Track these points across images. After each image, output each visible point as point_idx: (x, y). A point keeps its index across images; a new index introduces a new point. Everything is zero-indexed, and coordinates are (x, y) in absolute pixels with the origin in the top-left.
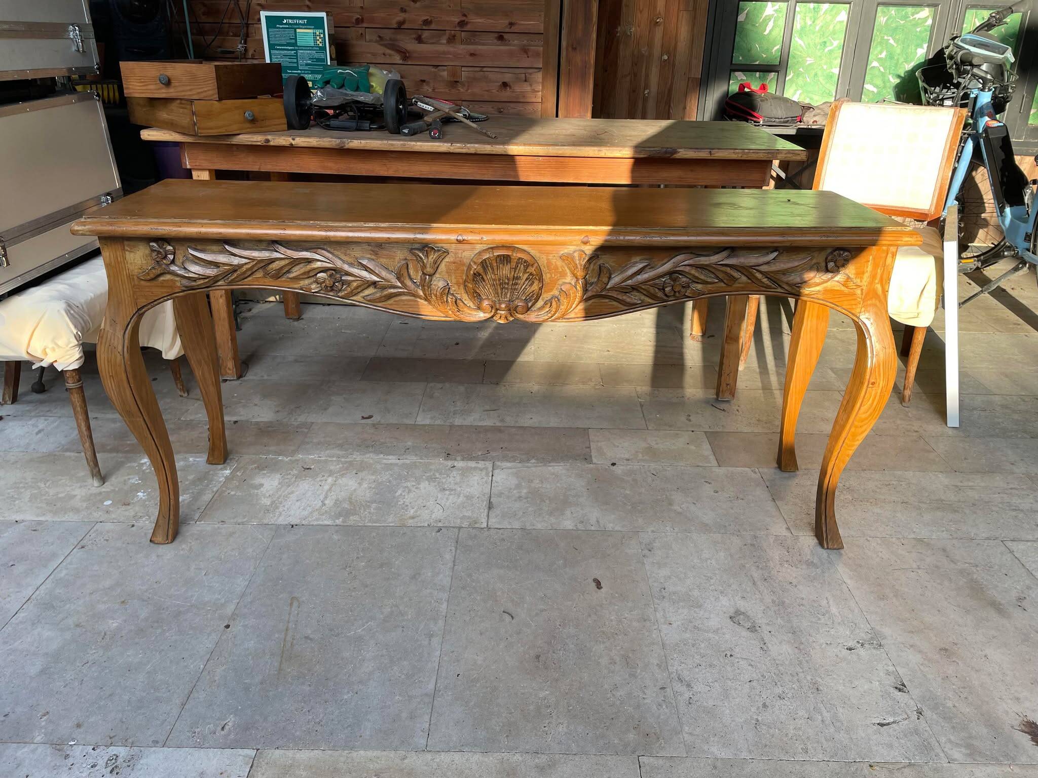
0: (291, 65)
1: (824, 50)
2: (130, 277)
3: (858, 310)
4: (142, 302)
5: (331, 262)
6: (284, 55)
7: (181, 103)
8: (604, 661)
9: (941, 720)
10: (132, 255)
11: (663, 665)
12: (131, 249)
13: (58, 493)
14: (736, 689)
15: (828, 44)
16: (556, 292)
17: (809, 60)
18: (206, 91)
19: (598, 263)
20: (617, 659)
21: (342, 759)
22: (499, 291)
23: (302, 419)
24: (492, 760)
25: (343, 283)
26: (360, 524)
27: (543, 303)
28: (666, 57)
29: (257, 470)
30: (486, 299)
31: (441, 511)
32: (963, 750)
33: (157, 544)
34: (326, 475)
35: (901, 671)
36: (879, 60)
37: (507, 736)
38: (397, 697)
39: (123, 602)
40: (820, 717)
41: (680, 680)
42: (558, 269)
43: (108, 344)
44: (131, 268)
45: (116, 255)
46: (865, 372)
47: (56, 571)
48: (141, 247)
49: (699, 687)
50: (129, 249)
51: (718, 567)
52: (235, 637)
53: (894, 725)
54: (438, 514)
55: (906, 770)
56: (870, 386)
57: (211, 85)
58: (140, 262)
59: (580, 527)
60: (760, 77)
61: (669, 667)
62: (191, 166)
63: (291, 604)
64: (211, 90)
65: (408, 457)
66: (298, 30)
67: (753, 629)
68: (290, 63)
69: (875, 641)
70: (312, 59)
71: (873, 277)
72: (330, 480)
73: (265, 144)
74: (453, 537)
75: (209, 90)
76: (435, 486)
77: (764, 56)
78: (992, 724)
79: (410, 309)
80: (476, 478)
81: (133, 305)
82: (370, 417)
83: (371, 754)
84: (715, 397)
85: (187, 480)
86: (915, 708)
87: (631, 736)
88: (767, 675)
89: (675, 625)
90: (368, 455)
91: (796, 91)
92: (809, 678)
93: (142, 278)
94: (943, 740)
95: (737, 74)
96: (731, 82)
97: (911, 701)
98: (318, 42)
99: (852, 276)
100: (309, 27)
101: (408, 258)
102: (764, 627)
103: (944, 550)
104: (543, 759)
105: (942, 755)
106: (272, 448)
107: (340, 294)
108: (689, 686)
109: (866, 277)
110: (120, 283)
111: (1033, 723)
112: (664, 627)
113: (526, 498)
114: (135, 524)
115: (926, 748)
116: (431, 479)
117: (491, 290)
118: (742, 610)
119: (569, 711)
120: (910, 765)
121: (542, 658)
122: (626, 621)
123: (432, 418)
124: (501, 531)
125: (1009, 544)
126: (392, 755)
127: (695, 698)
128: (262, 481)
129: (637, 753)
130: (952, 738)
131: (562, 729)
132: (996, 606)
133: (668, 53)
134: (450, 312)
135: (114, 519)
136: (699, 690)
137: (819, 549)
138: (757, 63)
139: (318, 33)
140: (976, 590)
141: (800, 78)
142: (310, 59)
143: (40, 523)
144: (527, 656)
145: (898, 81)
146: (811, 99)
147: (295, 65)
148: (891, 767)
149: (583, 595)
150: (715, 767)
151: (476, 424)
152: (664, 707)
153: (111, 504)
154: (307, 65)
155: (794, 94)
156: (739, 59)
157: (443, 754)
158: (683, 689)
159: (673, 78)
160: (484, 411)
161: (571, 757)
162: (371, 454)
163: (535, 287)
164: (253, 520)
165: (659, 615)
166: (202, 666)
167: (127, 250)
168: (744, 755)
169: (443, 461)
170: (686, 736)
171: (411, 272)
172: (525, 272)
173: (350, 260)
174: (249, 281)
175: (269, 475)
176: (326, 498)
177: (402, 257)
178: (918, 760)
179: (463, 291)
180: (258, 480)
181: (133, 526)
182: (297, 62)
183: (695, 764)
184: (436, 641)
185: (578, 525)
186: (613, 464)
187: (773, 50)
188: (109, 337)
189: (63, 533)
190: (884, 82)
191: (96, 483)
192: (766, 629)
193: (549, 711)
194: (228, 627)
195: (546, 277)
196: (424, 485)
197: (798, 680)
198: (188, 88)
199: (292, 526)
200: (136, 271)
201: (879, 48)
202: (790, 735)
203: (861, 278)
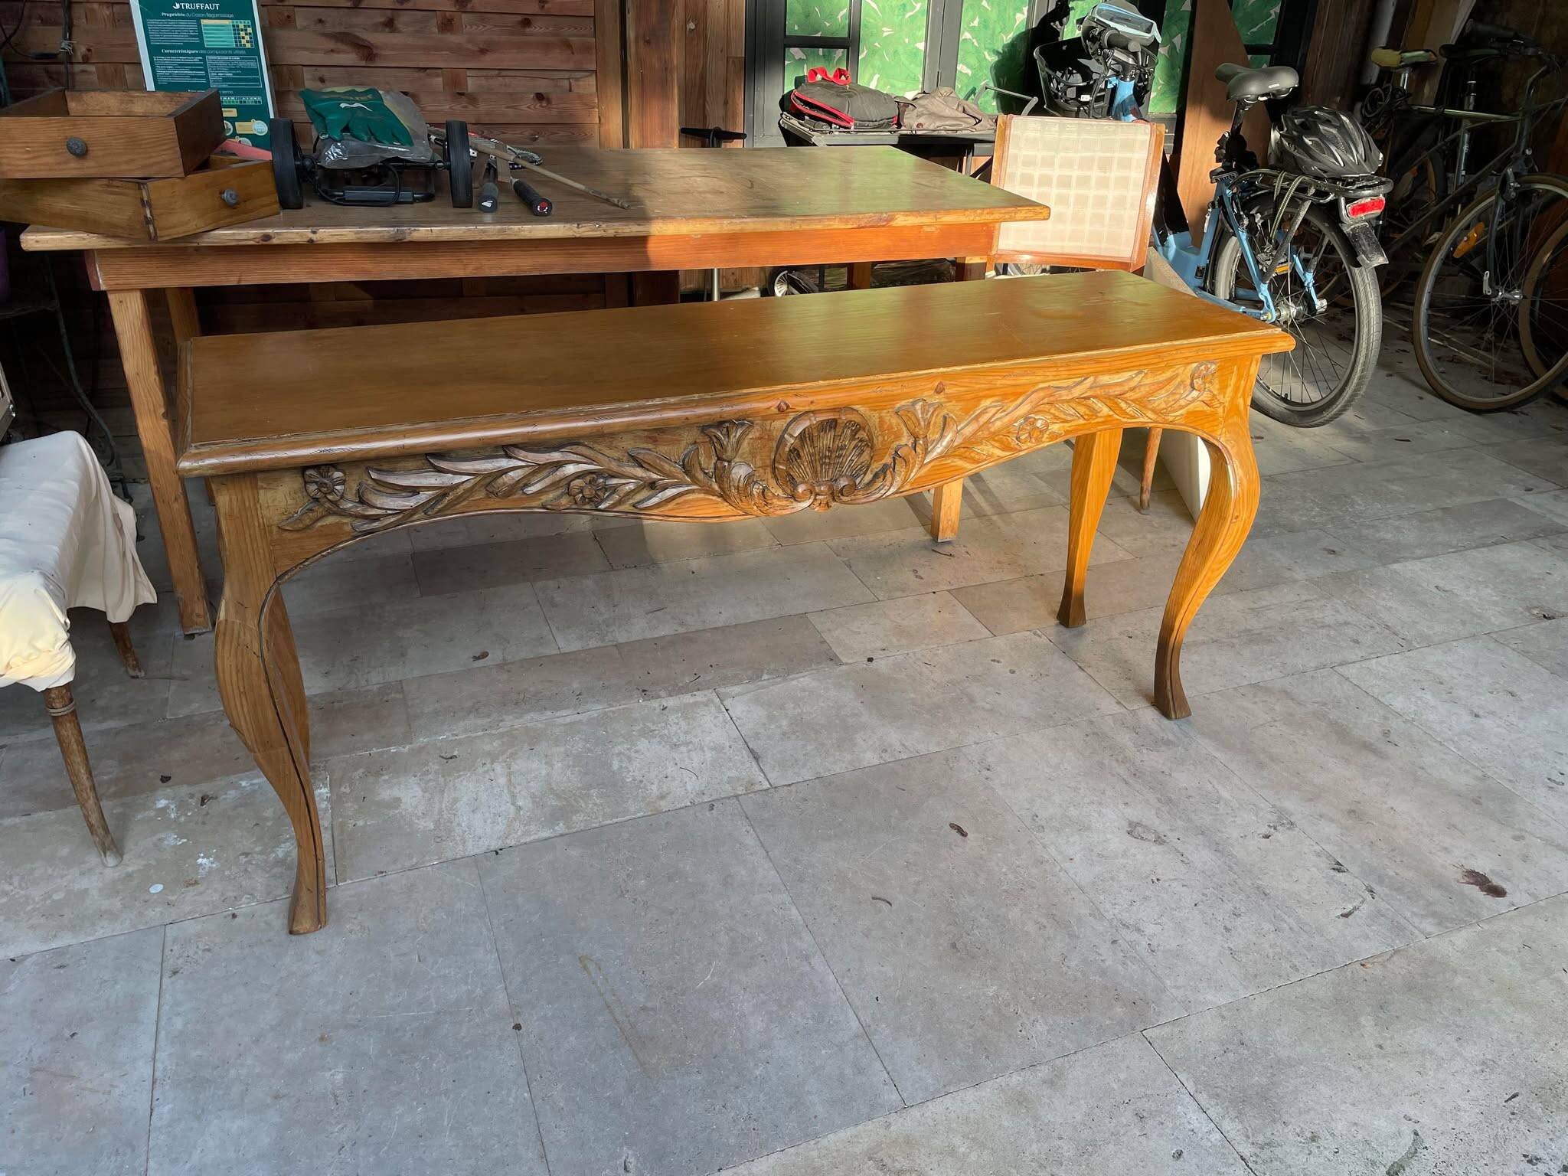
0: (195, 80)
1: (904, 15)
2: (265, 530)
3: (1219, 432)
4: (285, 564)
5: (592, 461)
6: (180, 65)
7: (108, 186)
8: (1031, 928)
9: (1394, 893)
10: (270, 494)
11: (1097, 913)
12: (269, 484)
13: (48, 895)
14: (1187, 919)
15: (908, 8)
16: (888, 460)
17: (887, 31)
18: (158, 163)
19: (942, 414)
20: (1044, 921)
21: (815, 1154)
22: (819, 469)
23: (375, 679)
24: (988, 1090)
25: (605, 488)
26: (594, 825)
27: (871, 476)
28: (692, 26)
29: (371, 779)
30: (801, 483)
31: (694, 778)
32: (1430, 920)
33: (304, 933)
34: (488, 761)
35: (1329, 848)
36: (972, 30)
37: (987, 1057)
38: (823, 1052)
39: (322, 1039)
40: (1285, 925)
41: (1126, 926)
42: (892, 428)
43: (235, 644)
44: (266, 513)
45: (242, 497)
46: (1228, 505)
47: (162, 1023)
48: (287, 479)
49: (1150, 929)
50: (265, 486)
51: (1077, 771)
52: (541, 1039)
53: (1356, 913)
54: (692, 785)
55: (1395, 958)
56: (1234, 520)
57: (170, 152)
58: (283, 504)
59: (887, 757)
60: (824, 55)
61: (1106, 914)
62: (107, 285)
63: (585, 968)
64: (170, 160)
65: (588, 706)
66: (204, 22)
67: (1159, 841)
68: (192, 77)
69: (1284, 821)
70: (233, 69)
71: (1236, 389)
72: (499, 768)
73: (262, 243)
74: (736, 811)
75: (165, 161)
76: (660, 743)
77: (828, 24)
78: (1440, 884)
79: (699, 512)
80: (708, 718)
81: (270, 574)
82: (484, 655)
83: (845, 1134)
84: (929, 537)
85: (266, 819)
86: (1364, 888)
87: (1118, 1010)
88: (1206, 892)
89: (1077, 858)
90: (528, 717)
91: (873, 75)
92: (1249, 883)
93: (288, 528)
94: (1408, 915)
95: (793, 50)
96: (786, 63)
97: (1356, 880)
98: (243, 42)
99: (1215, 392)
100: (224, 16)
101: (698, 441)
102: (1169, 834)
103: (1285, 692)
104: (1044, 1072)
105: (1417, 932)
106: (367, 736)
107: (602, 507)
108: (1138, 930)
109: (1229, 391)
110: (248, 540)
111: (1474, 872)
112: (1067, 865)
113: (794, 733)
114: (236, 912)
115: (1398, 929)
116: (647, 733)
117: (808, 470)
118: (1135, 820)
119: (1034, 1003)
120: (1396, 952)
121: (959, 945)
122: (1022, 871)
123: (581, 638)
124: (793, 788)
125: (1339, 669)
126: (870, 1128)
127: (1154, 943)
128: (395, 792)
129: (1139, 1028)
130: (1415, 910)
131: (1041, 1027)
132: (1367, 746)
133: (695, 19)
134: (755, 508)
135: (189, 913)
136: (1152, 932)
137: (1165, 721)
138: (819, 35)
139: (241, 26)
140: (1341, 733)
141: (877, 57)
142: (231, 69)
143: (60, 952)
144: (941, 948)
145: (995, 59)
146: (892, 86)
147: (203, 81)
148: (1380, 960)
149: (952, 849)
150: (1223, 1017)
151: (648, 636)
152: (1130, 964)
153: (164, 888)
154: (225, 80)
155: (871, 80)
156: (794, 28)
157: (929, 1103)
158: (1136, 936)
159: (705, 57)
160: (647, 614)
161: (1073, 1058)
162: (532, 714)
163: (866, 456)
164: (427, 858)
165: (1052, 851)
166: (526, 1095)
167: (262, 488)
168: (1242, 994)
169: (644, 704)
170: (1173, 991)
171: (702, 459)
172: (853, 437)
173: (616, 455)
174: (464, 506)
175: (395, 781)
176: (513, 796)
177: (690, 440)
178: (1399, 944)
179: (769, 475)
180: (385, 794)
181: (234, 916)
182: (207, 77)
183: (1202, 1021)
184: (817, 961)
185: (883, 755)
186: (870, 660)
187: (839, 17)
188: (236, 631)
189: (117, 958)
190: (979, 61)
191: (111, 861)
192: (1172, 836)
193: (1011, 1010)
194: (518, 1027)
195: (878, 441)
196: (643, 744)
197: (1239, 888)
198: (125, 158)
199: (497, 853)
200: (276, 518)
201: (971, 13)
202: (1271, 956)
203: (1225, 394)
